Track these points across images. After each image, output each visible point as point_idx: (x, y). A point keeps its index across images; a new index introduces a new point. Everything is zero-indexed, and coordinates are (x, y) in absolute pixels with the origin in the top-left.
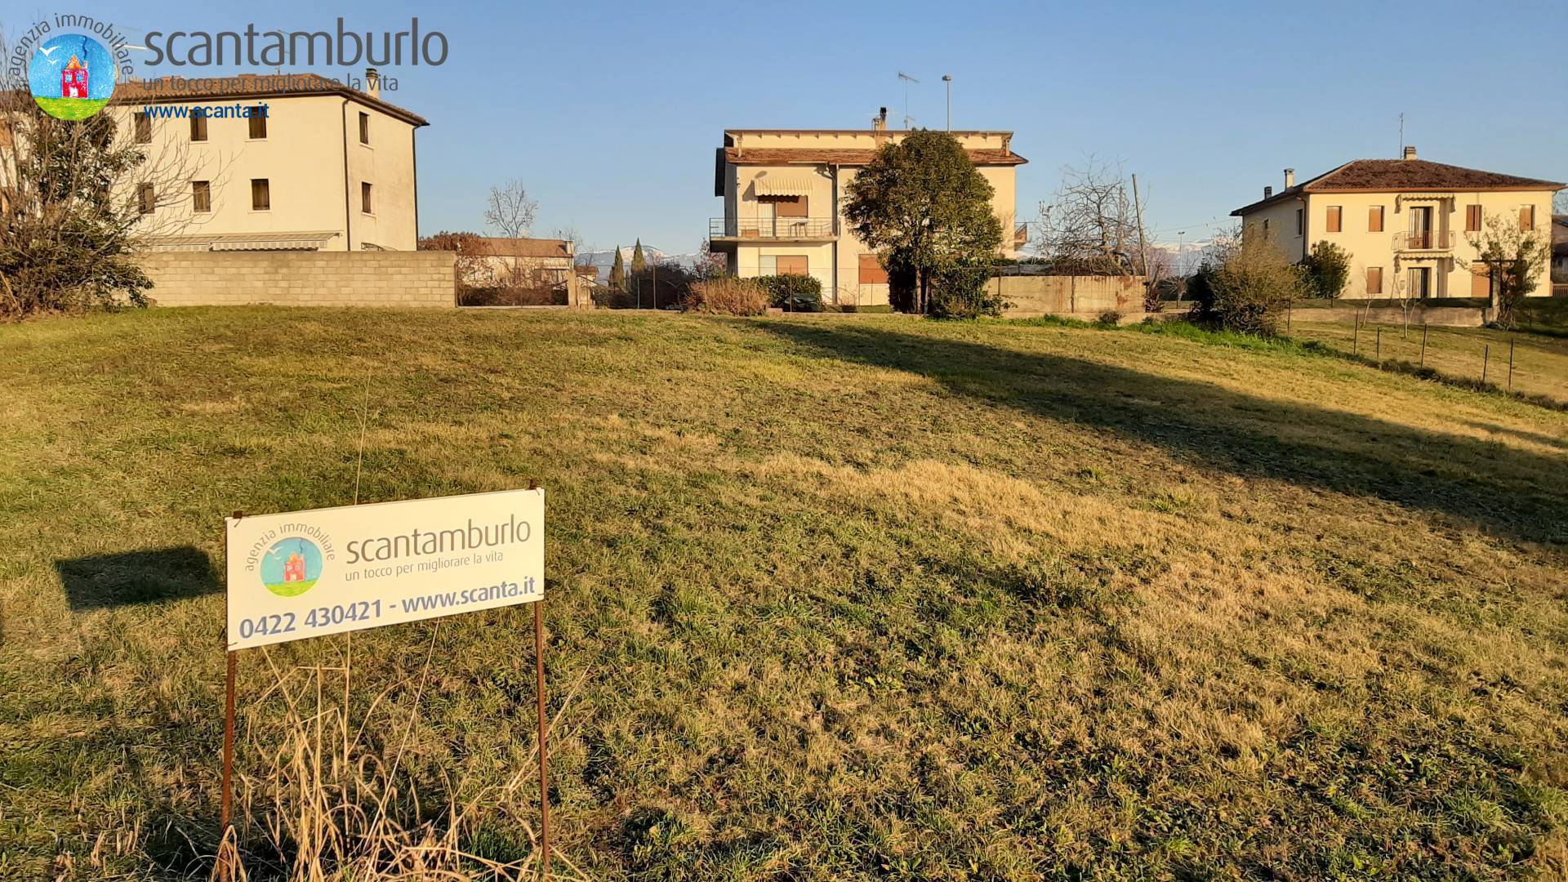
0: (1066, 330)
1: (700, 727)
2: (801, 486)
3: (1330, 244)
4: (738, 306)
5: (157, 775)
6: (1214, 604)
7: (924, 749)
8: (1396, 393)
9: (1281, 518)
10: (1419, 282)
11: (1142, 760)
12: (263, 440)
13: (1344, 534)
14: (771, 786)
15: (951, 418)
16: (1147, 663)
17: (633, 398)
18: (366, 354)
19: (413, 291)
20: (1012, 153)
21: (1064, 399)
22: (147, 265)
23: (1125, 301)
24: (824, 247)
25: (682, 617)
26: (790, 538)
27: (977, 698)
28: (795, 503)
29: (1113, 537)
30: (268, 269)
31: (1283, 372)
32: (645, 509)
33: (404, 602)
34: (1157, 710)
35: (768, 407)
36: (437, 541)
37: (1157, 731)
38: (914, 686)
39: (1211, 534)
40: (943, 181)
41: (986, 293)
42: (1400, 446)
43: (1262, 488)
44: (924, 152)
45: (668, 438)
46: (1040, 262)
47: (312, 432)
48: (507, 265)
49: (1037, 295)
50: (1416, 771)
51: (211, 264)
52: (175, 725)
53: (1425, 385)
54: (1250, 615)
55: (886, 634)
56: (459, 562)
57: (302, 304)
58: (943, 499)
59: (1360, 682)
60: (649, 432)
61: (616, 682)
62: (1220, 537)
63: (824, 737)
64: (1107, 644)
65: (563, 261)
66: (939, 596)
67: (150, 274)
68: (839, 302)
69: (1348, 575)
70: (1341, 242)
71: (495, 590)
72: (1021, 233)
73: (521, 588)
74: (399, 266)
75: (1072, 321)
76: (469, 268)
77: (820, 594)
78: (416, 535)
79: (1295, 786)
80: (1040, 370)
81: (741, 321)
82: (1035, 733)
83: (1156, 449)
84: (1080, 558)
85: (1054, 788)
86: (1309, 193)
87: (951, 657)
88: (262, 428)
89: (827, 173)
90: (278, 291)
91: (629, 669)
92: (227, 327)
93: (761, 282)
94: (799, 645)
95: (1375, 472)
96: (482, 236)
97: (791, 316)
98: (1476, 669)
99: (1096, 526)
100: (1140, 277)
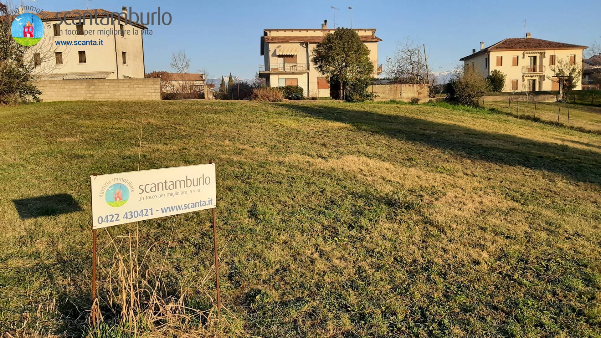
0: (399, 105)
1: (272, 257)
2: (302, 166)
3: (498, 71)
4: (272, 98)
5: (60, 281)
6: (464, 207)
7: (359, 264)
8: (525, 127)
9: (486, 175)
10: (532, 85)
11: (443, 266)
12: (89, 152)
13: (511, 180)
14: (302, 280)
15: (357, 139)
16: (441, 230)
17: (233, 134)
18: (127, 118)
19: (144, 94)
20: (376, 37)
21: (400, 131)
22: (39, 85)
23: (421, 94)
24: (304, 75)
25: (261, 216)
26: (300, 186)
27: (377, 245)
28: (300, 173)
29: (423, 183)
30: (86, 87)
31: (482, 120)
32: (242, 176)
33: (162, 209)
34: (447, 247)
35: (286, 136)
36: (174, 184)
37: (448, 256)
38: (353, 240)
39: (460, 181)
40: (350, 48)
41: (367, 92)
42: (528, 147)
43: (478, 163)
44: (343, 36)
45: (248, 148)
46: (388, 79)
47: (109, 148)
48: (179, 84)
49: (387, 92)
50: (547, 268)
51: (64, 85)
52: (65, 262)
53: (536, 124)
54: (478, 211)
55: (340, 221)
56: (183, 193)
57: (101, 100)
58: (357, 170)
59: (522, 235)
60: (241, 147)
61: (237, 241)
62: (464, 183)
63: (320, 261)
64: (426, 223)
65: (202, 82)
66: (359, 206)
67: (40, 89)
68: (310, 96)
69: (514, 196)
70: (502, 70)
71: (197, 204)
72: (380, 68)
73: (207, 203)
74: (138, 85)
75: (401, 102)
76: (164, 85)
77: (313, 207)
78: (166, 182)
79: (502, 275)
80: (390, 121)
81: (273, 104)
82: (401, 257)
83: (436, 150)
84: (411, 191)
85: (411, 278)
86: (490, 52)
87: (366, 230)
88: (89, 147)
89: (304, 46)
90: (91, 95)
91: (242, 236)
92: (72, 109)
93: (280, 89)
94: (307, 226)
95: (520, 157)
96: (170, 73)
97: (292, 102)
98: (566, 230)
99: (416, 179)
100: (427, 85)
